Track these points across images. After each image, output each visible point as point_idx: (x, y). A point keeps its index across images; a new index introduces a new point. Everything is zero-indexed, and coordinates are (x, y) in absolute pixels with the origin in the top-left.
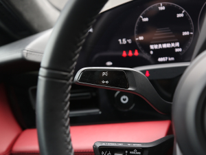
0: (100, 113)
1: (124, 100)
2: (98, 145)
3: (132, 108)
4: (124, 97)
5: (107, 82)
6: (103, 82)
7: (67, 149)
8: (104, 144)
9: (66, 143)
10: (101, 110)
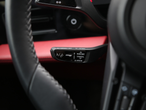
0: (56, 32)
1: (74, 22)
2: (54, 49)
3: (79, 27)
4: (74, 20)
5: (60, 2)
6: (57, 2)
7: (30, 46)
8: (58, 49)
9: (29, 43)
10: (56, 30)
